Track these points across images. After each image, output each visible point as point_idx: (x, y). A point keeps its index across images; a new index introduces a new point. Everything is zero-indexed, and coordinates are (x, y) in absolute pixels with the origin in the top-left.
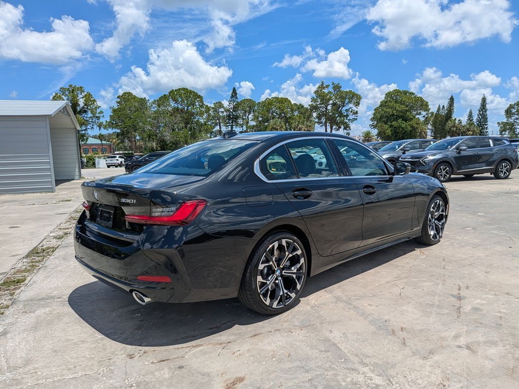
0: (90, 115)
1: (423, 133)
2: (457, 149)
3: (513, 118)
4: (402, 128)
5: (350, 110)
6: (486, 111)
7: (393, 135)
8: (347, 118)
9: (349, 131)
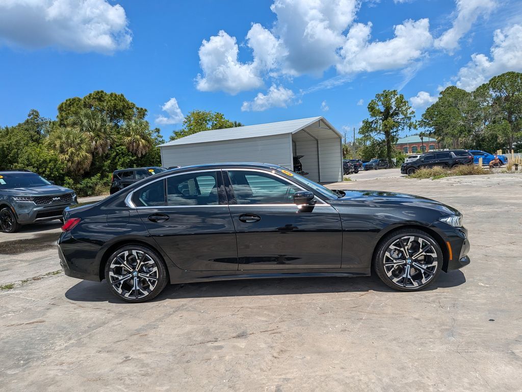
0: (401, 116)
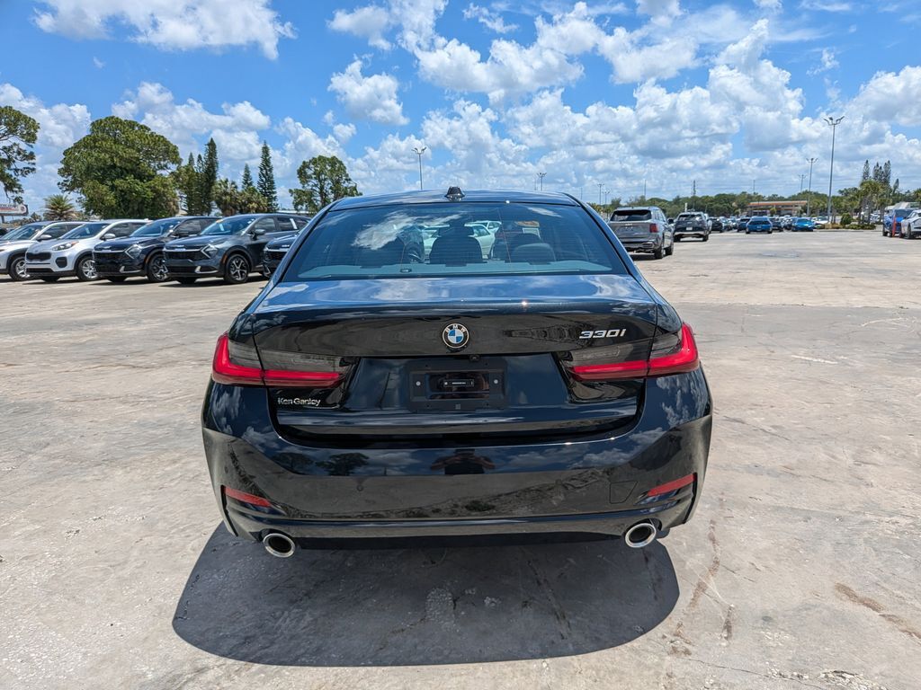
1: (172, 203)
2: (252, 233)
3: (310, 184)
4: (136, 192)
5: (15, 149)
6: (270, 170)
7: (120, 205)
8: (9, 166)
9: (20, 194)
